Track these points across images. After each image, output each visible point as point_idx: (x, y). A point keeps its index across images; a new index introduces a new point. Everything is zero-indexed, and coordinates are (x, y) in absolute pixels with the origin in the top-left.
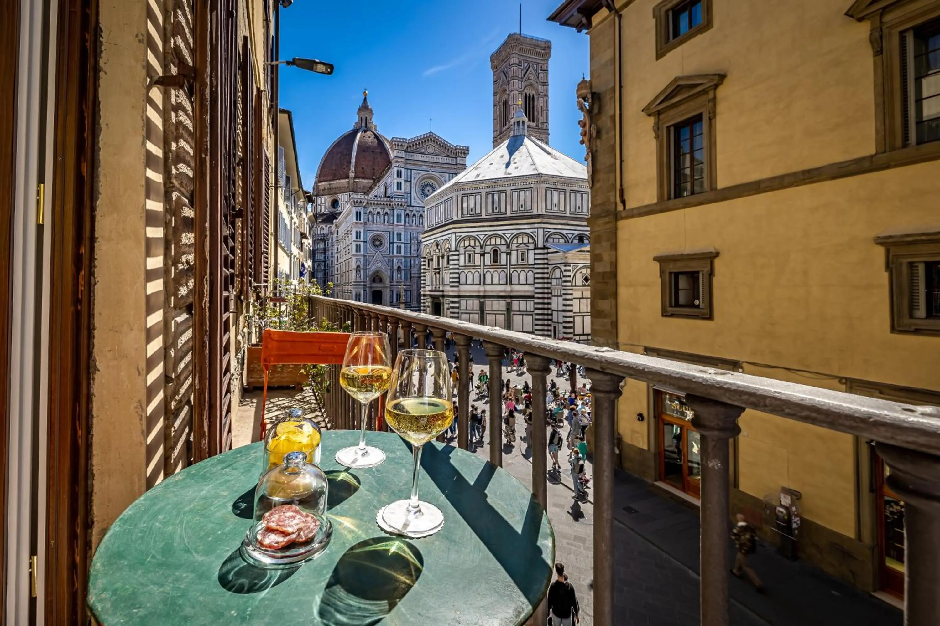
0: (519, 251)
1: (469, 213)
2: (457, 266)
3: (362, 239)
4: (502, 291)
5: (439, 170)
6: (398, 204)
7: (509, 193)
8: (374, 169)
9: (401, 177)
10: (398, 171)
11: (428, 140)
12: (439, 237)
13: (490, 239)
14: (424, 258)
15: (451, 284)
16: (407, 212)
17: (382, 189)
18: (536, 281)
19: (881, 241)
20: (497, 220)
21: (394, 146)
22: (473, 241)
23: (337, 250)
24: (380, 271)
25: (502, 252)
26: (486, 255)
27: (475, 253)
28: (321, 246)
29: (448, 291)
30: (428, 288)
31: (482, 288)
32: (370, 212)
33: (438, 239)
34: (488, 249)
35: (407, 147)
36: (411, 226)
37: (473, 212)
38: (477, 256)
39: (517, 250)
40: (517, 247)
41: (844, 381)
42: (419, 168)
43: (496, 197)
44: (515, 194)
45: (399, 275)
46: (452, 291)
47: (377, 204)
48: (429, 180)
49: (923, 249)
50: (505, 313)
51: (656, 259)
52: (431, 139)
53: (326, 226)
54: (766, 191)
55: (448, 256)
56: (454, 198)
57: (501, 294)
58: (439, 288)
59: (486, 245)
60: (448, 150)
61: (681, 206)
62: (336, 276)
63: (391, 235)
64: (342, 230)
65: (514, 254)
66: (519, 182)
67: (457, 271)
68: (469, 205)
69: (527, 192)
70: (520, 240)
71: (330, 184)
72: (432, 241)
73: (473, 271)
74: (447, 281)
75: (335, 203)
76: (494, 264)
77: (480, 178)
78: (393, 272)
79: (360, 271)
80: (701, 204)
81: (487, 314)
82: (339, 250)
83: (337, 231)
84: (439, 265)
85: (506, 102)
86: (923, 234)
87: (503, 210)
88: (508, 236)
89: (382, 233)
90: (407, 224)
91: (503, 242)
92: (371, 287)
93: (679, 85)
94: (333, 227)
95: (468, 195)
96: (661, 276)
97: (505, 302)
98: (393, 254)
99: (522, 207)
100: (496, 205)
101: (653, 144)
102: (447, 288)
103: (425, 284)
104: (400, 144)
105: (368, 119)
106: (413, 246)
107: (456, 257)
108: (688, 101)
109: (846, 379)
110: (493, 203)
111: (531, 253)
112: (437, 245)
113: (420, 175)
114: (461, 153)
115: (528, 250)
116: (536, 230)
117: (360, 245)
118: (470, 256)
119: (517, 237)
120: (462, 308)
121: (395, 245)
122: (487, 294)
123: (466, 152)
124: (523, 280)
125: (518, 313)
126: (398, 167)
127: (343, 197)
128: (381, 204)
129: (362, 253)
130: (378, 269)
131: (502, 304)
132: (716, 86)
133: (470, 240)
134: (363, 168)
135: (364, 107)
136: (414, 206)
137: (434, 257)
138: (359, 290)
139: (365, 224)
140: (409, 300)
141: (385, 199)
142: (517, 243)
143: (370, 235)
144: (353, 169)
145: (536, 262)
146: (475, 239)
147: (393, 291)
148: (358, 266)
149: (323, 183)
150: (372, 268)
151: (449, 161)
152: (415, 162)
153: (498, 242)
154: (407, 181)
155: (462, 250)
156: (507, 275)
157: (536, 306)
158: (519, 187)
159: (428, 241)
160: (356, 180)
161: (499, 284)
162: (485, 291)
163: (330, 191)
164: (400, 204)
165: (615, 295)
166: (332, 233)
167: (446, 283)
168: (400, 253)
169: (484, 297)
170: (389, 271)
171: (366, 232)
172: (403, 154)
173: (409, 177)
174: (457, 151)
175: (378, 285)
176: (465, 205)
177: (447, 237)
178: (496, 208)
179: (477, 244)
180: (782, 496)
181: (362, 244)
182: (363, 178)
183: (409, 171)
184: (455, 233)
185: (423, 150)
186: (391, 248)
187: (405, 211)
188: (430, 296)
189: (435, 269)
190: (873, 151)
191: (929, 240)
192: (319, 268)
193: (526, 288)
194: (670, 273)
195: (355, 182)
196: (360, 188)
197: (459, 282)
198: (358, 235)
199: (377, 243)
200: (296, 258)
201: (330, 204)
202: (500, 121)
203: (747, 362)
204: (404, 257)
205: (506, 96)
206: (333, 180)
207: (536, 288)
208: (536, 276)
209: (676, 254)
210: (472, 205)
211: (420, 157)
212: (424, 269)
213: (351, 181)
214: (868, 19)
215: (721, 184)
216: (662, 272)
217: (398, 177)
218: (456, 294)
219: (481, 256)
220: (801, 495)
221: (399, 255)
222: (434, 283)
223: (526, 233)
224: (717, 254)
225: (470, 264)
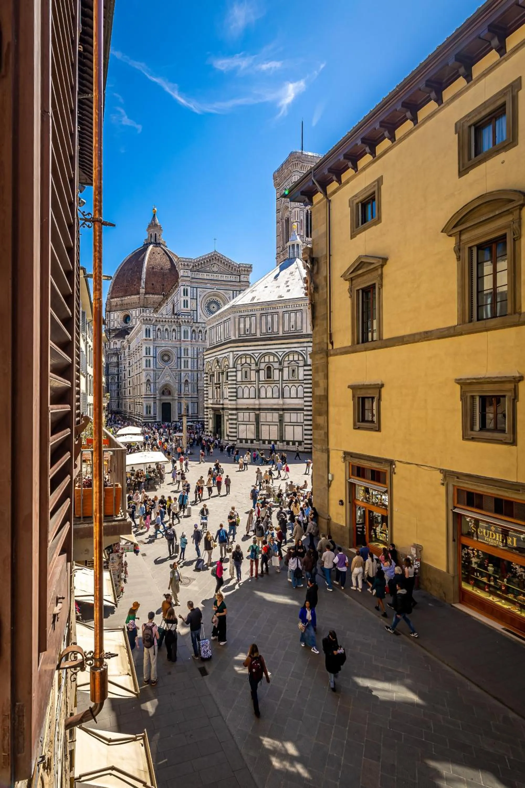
0: (290, 367)
1: (245, 333)
2: (235, 382)
3: (152, 355)
4: (275, 405)
5: (223, 287)
6: (185, 322)
7: (281, 315)
8: (163, 285)
9: (187, 295)
10: (184, 290)
11: (213, 259)
12: (220, 354)
13: (264, 356)
14: (207, 373)
15: (230, 398)
16: (194, 328)
17: (170, 306)
18: (305, 395)
19: (459, 382)
20: (270, 339)
21: (181, 266)
22: (249, 359)
23: (129, 364)
24: (169, 384)
25: (275, 369)
26: (260, 371)
27: (251, 370)
28: (114, 359)
29: (227, 404)
30: (210, 401)
31: (257, 402)
32: (159, 329)
33: (219, 357)
34: (263, 366)
35: (193, 267)
36: (197, 341)
37: (249, 333)
38: (253, 373)
39: (288, 367)
40: (288, 364)
41: (442, 471)
42: (204, 286)
43: (269, 318)
44: (287, 316)
45: (187, 388)
46: (231, 405)
47: (165, 321)
48: (214, 298)
49: (477, 387)
50: (278, 424)
51: (349, 387)
52: (216, 258)
53: (118, 341)
54: (407, 344)
55: (227, 372)
56: (232, 319)
57: (275, 407)
58: (220, 401)
59: (260, 362)
60: (232, 268)
61: (363, 350)
62: (128, 388)
63: (179, 351)
64: (133, 345)
65: (286, 370)
66: (290, 304)
67: (234, 386)
68: (245, 326)
69: (298, 313)
70: (291, 358)
71: (122, 300)
72: (213, 358)
73: (249, 386)
74: (226, 394)
75: (127, 318)
76: (268, 379)
77: (255, 301)
78: (181, 385)
79: (150, 385)
80: (374, 349)
81: (261, 425)
82: (131, 364)
83: (129, 346)
84: (219, 381)
85: (288, 219)
86: (475, 379)
87: (275, 330)
88: (280, 354)
89: (170, 348)
90: (194, 340)
91: (276, 360)
92: (160, 400)
93: (362, 262)
94: (125, 343)
95: (245, 317)
96: (353, 400)
97: (278, 414)
98: (181, 368)
99: (293, 327)
100: (270, 325)
101: (349, 301)
102: (226, 401)
103: (208, 397)
104: (186, 264)
105: (158, 235)
106: (199, 361)
107: (234, 374)
108: (367, 274)
109: (443, 470)
110: (267, 323)
111: (301, 369)
112: (218, 362)
113: (205, 293)
114: (245, 271)
115: (298, 367)
116: (305, 349)
117: (149, 360)
118: (246, 372)
119: (288, 355)
120: (239, 420)
121: (183, 360)
122: (262, 407)
123: (249, 270)
124: (293, 394)
125: (290, 424)
126: (184, 286)
127: (134, 313)
128: (168, 321)
129: (152, 368)
130: (167, 382)
131: (275, 416)
132: (382, 266)
133: (246, 358)
134: (153, 284)
135: (153, 225)
136: (199, 323)
137: (215, 372)
138: (149, 402)
139: (154, 340)
140: (196, 412)
141: (173, 317)
142: (289, 361)
143: (159, 350)
144: (143, 285)
145: (306, 377)
146: (251, 357)
147: (181, 403)
148: (148, 380)
149: (115, 299)
150: (161, 382)
151: (233, 278)
152: (201, 281)
153: (271, 360)
154: (193, 299)
155: (239, 367)
156: (279, 389)
157: (305, 418)
158: (290, 309)
159: (210, 358)
160: (147, 296)
161: (273, 398)
162: (260, 404)
163: (123, 307)
164: (186, 321)
165: (327, 412)
166: (123, 348)
167: (225, 397)
168: (187, 367)
169: (259, 409)
170: (177, 384)
171: (155, 348)
172: (189, 274)
173: (195, 295)
174: (241, 269)
175: (169, 398)
176: (242, 326)
177: (226, 355)
178: (270, 328)
179: (253, 361)
180: (412, 548)
181: (152, 359)
182: (153, 294)
183: (195, 289)
184: (233, 351)
185: (208, 269)
186: (179, 363)
187: (192, 327)
188: (213, 408)
189: (216, 384)
190: (456, 323)
191: (477, 382)
192: (113, 381)
193: (297, 401)
194: (359, 398)
195: (145, 298)
196: (149, 304)
197: (236, 396)
198: (148, 351)
199: (166, 358)
200: (91, 377)
201: (122, 319)
202: (283, 237)
203: (398, 461)
204: (191, 371)
205: (288, 213)
206: (125, 296)
207: (305, 401)
208: (306, 390)
209: (360, 384)
210: (248, 326)
211: (205, 276)
212: (207, 384)
213: (142, 297)
214: (454, 236)
215: (386, 336)
216: (354, 397)
217: (184, 295)
218: (234, 407)
219: (256, 372)
220: (422, 547)
221: (186, 369)
222: (216, 397)
223: (296, 352)
224: (382, 385)
225: (246, 380)
